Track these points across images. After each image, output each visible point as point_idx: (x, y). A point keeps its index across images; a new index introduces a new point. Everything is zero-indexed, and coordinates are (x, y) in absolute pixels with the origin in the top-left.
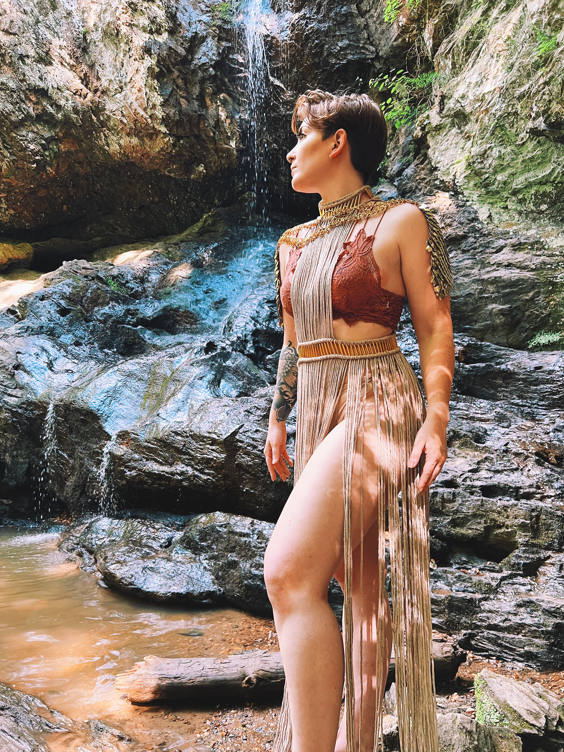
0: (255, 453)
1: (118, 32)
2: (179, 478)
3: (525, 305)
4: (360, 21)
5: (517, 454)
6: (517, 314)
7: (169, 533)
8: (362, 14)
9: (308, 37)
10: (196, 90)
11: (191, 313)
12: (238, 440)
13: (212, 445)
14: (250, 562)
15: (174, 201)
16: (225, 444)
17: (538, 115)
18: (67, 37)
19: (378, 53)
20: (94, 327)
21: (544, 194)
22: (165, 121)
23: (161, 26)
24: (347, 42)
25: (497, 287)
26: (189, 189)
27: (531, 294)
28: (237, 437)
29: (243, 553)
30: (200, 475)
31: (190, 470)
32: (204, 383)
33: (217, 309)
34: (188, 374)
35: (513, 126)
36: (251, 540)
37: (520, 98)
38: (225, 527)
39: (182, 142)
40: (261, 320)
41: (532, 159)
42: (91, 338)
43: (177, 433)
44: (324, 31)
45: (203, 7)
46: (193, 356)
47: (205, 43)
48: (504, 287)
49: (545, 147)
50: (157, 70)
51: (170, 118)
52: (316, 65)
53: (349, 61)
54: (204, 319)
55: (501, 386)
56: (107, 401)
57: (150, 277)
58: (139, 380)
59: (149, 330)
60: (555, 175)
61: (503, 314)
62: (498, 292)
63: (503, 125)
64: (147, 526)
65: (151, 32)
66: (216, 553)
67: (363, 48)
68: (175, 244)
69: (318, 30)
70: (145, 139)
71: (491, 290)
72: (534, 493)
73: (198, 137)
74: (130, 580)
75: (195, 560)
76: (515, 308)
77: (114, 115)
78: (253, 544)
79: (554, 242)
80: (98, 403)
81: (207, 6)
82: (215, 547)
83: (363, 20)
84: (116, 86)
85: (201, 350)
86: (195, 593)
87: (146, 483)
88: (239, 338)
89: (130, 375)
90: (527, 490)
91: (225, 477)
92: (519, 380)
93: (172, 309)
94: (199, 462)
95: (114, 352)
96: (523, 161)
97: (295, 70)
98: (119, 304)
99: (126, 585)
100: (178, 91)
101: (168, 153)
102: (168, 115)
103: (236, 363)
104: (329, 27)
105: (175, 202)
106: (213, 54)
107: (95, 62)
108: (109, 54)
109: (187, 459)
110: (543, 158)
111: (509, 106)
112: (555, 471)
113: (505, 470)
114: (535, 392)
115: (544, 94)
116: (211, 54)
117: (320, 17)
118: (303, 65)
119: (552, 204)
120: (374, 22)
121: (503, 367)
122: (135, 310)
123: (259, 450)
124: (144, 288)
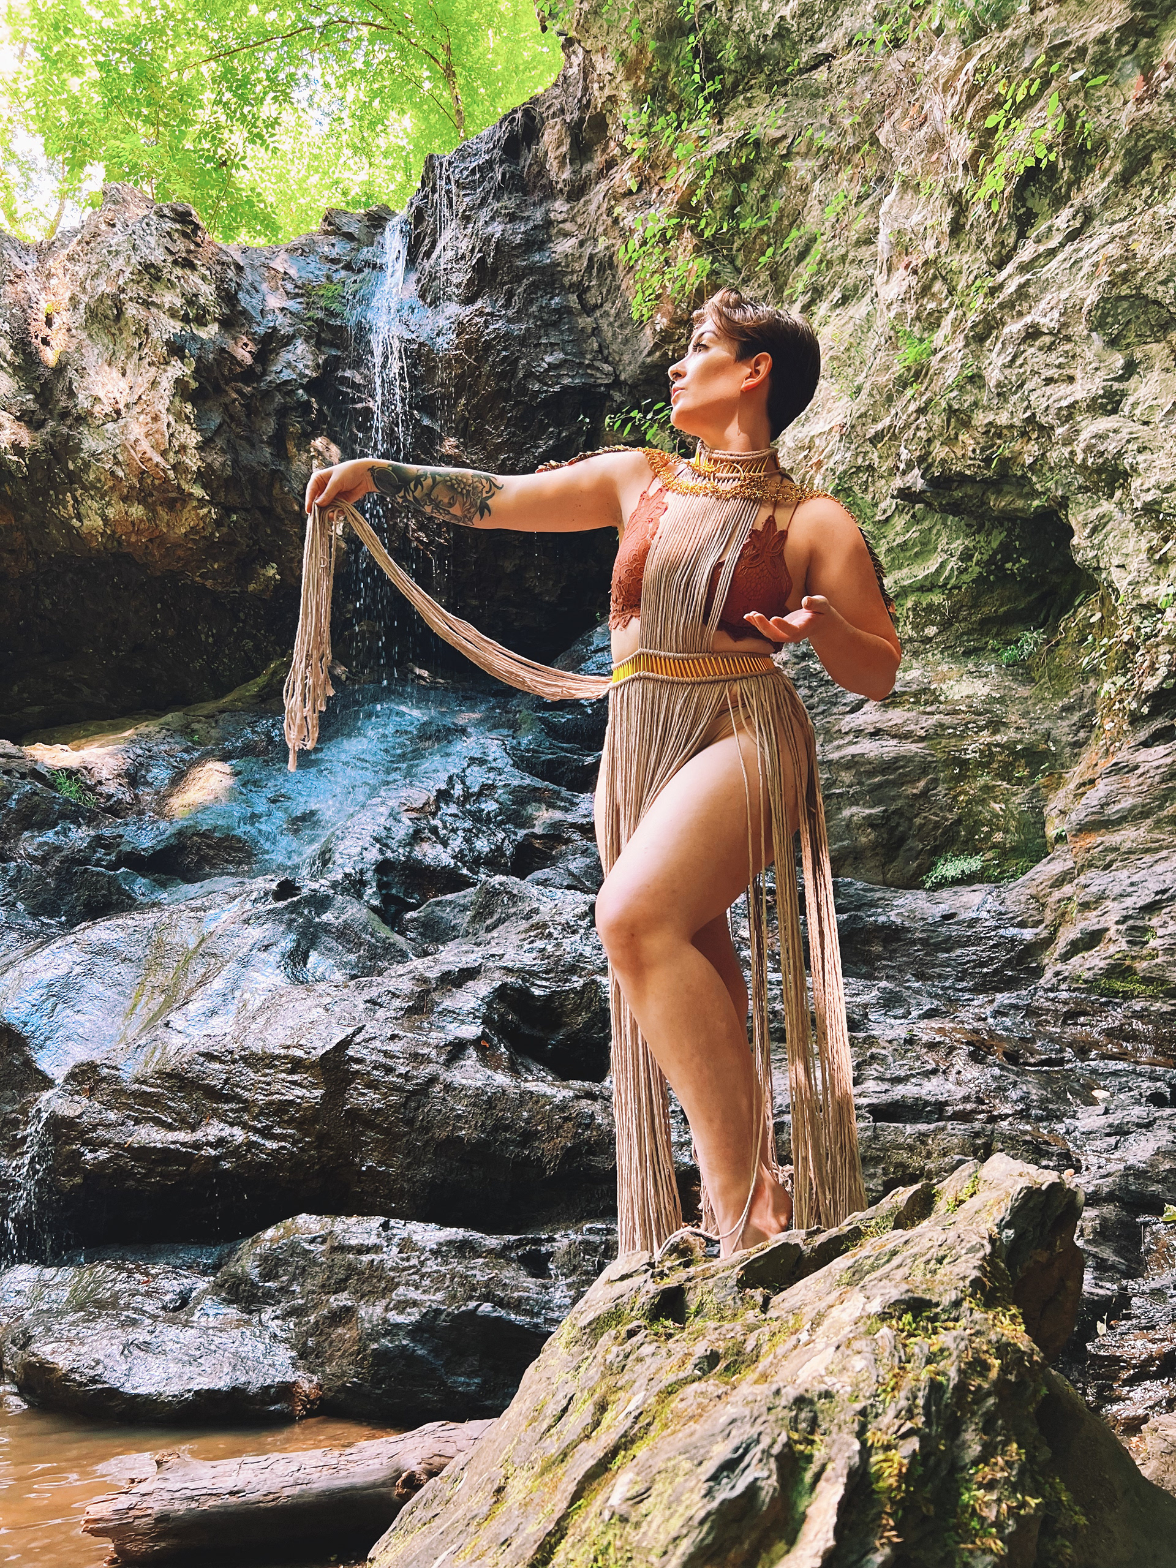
0: (391, 1083)
1: (120, 313)
2: (213, 1153)
3: (912, 806)
4: (585, 322)
5: (932, 1046)
6: (898, 824)
7: (185, 1281)
8: (588, 310)
9: (488, 346)
10: (269, 427)
11: (239, 840)
12: (352, 1059)
13: (291, 1072)
14: (384, 1302)
15: (207, 637)
16: (323, 1067)
17: (910, 466)
18: (13, 315)
19: (617, 377)
20: (19, 871)
21: (930, 608)
22: (203, 477)
23: (206, 311)
24: (562, 356)
25: (858, 774)
26: (242, 615)
27: (922, 784)
28: (350, 1052)
29: (366, 1288)
30: (261, 1141)
31: (239, 1135)
32: (274, 956)
33: (296, 832)
34: (236, 941)
35: (866, 489)
36: (385, 1257)
37: (875, 439)
38: (322, 1243)
39: (234, 517)
40: (393, 844)
41: (904, 546)
42: (9, 894)
43: (210, 1057)
44: (518, 336)
45: (289, 287)
46: (249, 905)
47: (291, 347)
48: (871, 774)
49: (926, 525)
50: (194, 385)
51: (214, 471)
52: (502, 394)
53: (565, 388)
54: (267, 852)
55: (880, 958)
56: (49, 1005)
57: (151, 775)
58: (123, 961)
59: (144, 876)
60: (947, 573)
61: (872, 826)
62: (860, 783)
63: (850, 488)
64: (129, 1271)
65: (186, 319)
66: (301, 1302)
67: (589, 366)
68: (207, 717)
69: (507, 334)
70: (159, 508)
71: (847, 781)
72: (973, 1111)
73: (268, 512)
74: (92, 1373)
75: (248, 1323)
76: (894, 812)
77: (98, 460)
78: (389, 1264)
79: (956, 689)
80: (25, 1008)
81: (296, 287)
82: (298, 1289)
83: (589, 320)
84: (108, 409)
85: (266, 894)
86: (253, 1389)
87: (130, 1174)
88: (347, 876)
89: (103, 951)
90: (960, 1107)
91: (322, 1140)
92: (913, 942)
93: (197, 834)
94: (261, 1113)
95: (61, 923)
96: (888, 550)
97: (463, 401)
98: (79, 826)
99: (80, 1384)
100: (233, 425)
101: (205, 537)
102: (209, 466)
103: (344, 917)
104: (528, 329)
105: (211, 640)
106: (306, 366)
107: (68, 364)
108: (96, 351)
109: (232, 1110)
110: (923, 544)
111: (857, 454)
112: (1008, 1070)
113: (913, 1076)
114: (946, 964)
115: (918, 429)
116: (301, 366)
117: (510, 313)
118: (478, 393)
119: (945, 626)
120: (611, 324)
121: (882, 919)
122: (114, 838)
123: (400, 1075)
124: (136, 796)
